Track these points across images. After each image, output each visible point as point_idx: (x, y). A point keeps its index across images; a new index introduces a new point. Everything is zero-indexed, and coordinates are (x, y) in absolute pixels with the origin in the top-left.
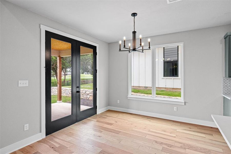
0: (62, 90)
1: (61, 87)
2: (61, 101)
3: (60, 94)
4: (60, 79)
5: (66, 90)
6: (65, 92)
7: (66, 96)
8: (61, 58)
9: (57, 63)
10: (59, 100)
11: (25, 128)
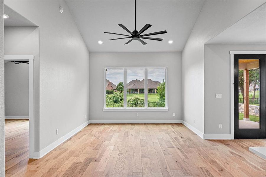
0: (249, 108)
1: (248, 104)
2: (249, 119)
3: (246, 110)
4: (247, 94)
5: (255, 108)
6: (253, 110)
7: (255, 116)
8: (247, 71)
9: (243, 75)
10: (246, 117)
11: (220, 127)
